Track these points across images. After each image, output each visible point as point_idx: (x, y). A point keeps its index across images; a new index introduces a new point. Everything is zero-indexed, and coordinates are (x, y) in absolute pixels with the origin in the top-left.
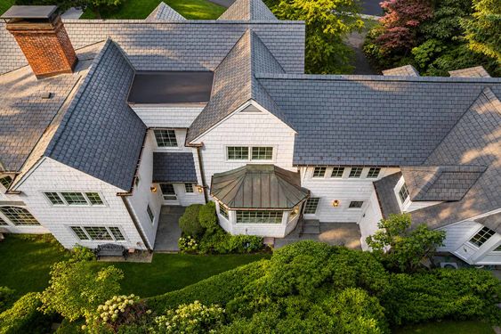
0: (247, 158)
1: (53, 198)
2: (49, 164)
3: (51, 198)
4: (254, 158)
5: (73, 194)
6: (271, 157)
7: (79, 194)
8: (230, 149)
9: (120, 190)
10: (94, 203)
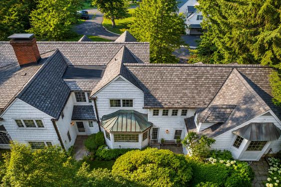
0: (120, 106)
1: (19, 123)
2: (18, 103)
3: (18, 124)
4: (124, 106)
5: (29, 121)
6: (132, 106)
7: (32, 121)
8: (111, 101)
9: (52, 118)
10: (39, 126)
